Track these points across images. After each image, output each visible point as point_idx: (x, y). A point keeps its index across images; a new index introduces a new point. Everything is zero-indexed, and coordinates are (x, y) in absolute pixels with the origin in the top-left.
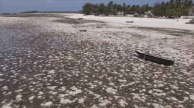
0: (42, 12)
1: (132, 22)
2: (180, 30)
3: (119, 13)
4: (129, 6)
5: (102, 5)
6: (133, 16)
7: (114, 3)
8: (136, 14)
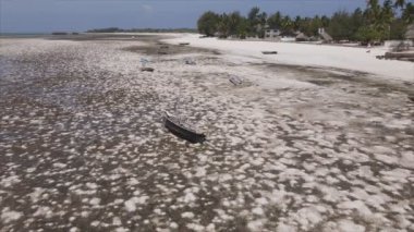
0: (129, 31)
1: (275, 53)
2: (348, 71)
3: (272, 33)
4: (287, 18)
5: (235, 16)
6: (294, 39)
7: (260, 13)
8: (301, 35)
